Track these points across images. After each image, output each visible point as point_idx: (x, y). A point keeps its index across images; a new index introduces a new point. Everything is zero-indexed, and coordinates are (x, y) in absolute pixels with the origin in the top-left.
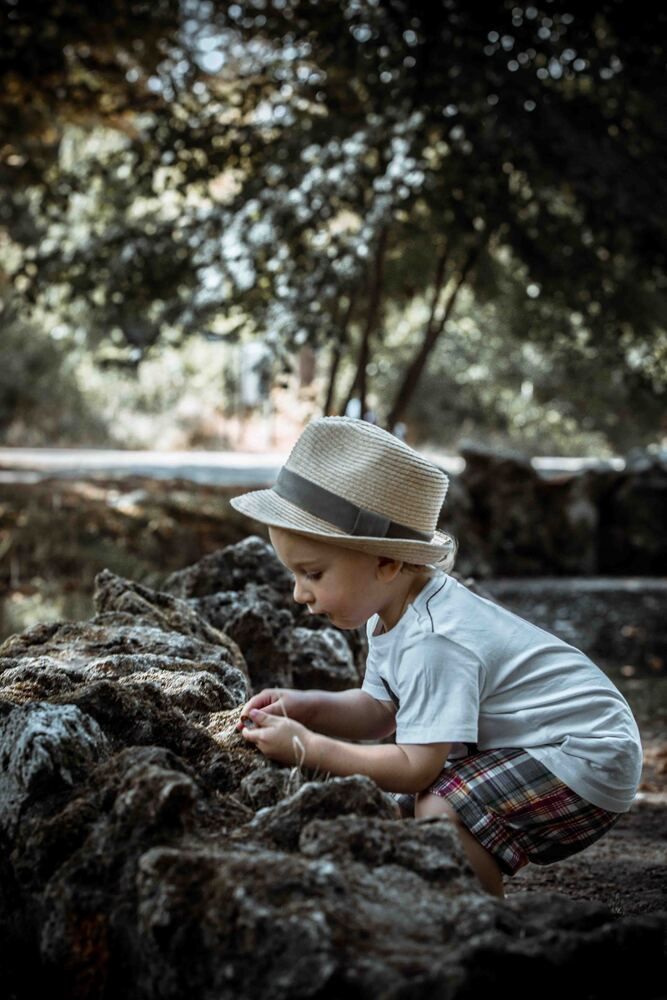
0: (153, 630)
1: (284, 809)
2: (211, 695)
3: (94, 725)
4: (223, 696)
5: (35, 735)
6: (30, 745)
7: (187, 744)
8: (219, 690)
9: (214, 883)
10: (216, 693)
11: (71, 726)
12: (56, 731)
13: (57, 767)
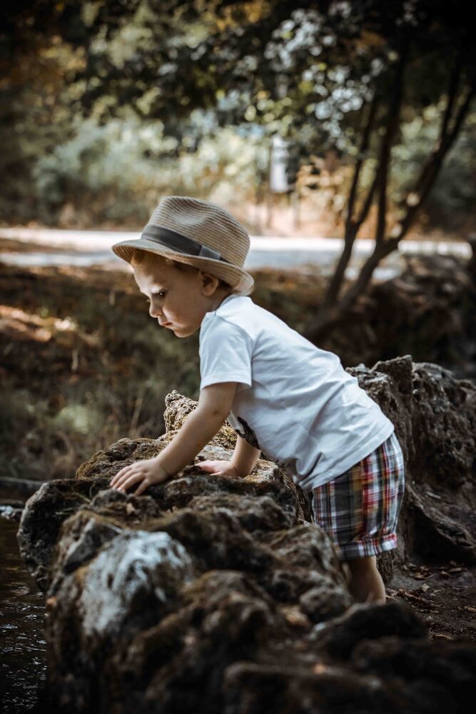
0: (217, 448)
2: (272, 517)
3: (181, 549)
4: (281, 517)
5: (135, 561)
6: (132, 569)
7: (254, 562)
8: (279, 512)
10: (276, 515)
11: (163, 552)
12: (152, 558)
13: (153, 587)
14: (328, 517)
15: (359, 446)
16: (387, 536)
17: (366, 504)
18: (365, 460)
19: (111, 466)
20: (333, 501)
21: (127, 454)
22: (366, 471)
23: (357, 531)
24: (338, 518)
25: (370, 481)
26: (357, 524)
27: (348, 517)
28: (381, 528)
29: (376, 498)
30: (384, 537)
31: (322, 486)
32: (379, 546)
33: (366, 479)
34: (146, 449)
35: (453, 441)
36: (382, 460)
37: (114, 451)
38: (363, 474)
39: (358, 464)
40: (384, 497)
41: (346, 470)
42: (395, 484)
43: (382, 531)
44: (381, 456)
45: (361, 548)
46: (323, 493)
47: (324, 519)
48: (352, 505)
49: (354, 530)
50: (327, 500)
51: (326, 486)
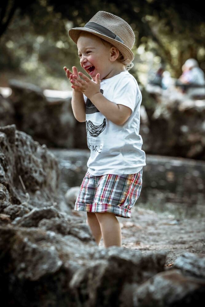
1: (26, 218)
9: (15, 237)
17: (129, 192)
24: (116, 193)
26: (123, 199)
33: (133, 181)
38: (133, 178)
45: (120, 210)
46: (113, 179)
47: (108, 191)
48: (124, 189)
49: (121, 201)
50: (114, 182)
51: (116, 176)
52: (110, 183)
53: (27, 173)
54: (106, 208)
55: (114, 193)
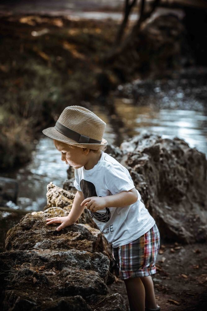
14: (128, 259)
15: (144, 228)
16: (153, 268)
17: (145, 253)
18: (146, 234)
19: (24, 234)
20: (131, 252)
21: (31, 226)
22: (146, 239)
23: (141, 265)
24: (133, 259)
25: (147, 243)
26: (141, 262)
27: (138, 259)
28: (151, 264)
29: (150, 251)
30: (152, 268)
31: (126, 245)
32: (150, 272)
33: (146, 243)
34: (39, 224)
35: (178, 180)
36: (152, 234)
37: (25, 225)
38: (145, 240)
39: (143, 236)
40: (153, 251)
41: (138, 238)
42: (157, 245)
43: (151, 266)
44: (152, 232)
45: (143, 272)
46: (126, 248)
47: (126, 259)
48: (139, 254)
49: (140, 264)
50: (128, 251)
51: (128, 245)
52: (125, 252)
53: (171, 186)
54: (129, 275)
55: (132, 260)
